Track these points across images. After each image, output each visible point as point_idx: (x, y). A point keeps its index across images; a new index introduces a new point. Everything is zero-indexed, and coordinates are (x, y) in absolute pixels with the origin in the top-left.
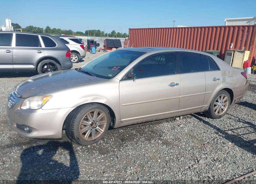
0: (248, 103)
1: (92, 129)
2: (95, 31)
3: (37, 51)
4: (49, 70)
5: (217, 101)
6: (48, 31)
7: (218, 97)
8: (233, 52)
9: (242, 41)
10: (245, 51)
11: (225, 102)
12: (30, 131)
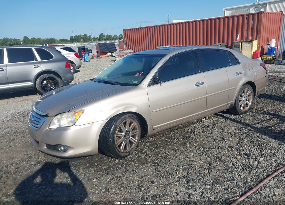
0: (267, 95)
1: (126, 140)
2: (81, 36)
3: (33, 66)
4: (49, 85)
5: (241, 96)
6: (26, 42)
7: (242, 92)
8: (240, 43)
9: (248, 30)
10: (253, 41)
11: (248, 96)
12: (65, 151)
